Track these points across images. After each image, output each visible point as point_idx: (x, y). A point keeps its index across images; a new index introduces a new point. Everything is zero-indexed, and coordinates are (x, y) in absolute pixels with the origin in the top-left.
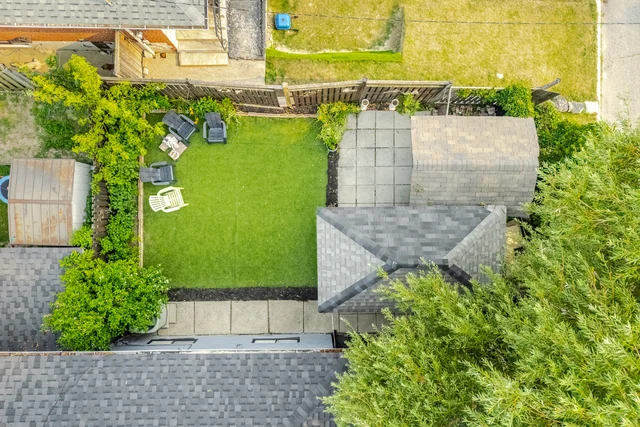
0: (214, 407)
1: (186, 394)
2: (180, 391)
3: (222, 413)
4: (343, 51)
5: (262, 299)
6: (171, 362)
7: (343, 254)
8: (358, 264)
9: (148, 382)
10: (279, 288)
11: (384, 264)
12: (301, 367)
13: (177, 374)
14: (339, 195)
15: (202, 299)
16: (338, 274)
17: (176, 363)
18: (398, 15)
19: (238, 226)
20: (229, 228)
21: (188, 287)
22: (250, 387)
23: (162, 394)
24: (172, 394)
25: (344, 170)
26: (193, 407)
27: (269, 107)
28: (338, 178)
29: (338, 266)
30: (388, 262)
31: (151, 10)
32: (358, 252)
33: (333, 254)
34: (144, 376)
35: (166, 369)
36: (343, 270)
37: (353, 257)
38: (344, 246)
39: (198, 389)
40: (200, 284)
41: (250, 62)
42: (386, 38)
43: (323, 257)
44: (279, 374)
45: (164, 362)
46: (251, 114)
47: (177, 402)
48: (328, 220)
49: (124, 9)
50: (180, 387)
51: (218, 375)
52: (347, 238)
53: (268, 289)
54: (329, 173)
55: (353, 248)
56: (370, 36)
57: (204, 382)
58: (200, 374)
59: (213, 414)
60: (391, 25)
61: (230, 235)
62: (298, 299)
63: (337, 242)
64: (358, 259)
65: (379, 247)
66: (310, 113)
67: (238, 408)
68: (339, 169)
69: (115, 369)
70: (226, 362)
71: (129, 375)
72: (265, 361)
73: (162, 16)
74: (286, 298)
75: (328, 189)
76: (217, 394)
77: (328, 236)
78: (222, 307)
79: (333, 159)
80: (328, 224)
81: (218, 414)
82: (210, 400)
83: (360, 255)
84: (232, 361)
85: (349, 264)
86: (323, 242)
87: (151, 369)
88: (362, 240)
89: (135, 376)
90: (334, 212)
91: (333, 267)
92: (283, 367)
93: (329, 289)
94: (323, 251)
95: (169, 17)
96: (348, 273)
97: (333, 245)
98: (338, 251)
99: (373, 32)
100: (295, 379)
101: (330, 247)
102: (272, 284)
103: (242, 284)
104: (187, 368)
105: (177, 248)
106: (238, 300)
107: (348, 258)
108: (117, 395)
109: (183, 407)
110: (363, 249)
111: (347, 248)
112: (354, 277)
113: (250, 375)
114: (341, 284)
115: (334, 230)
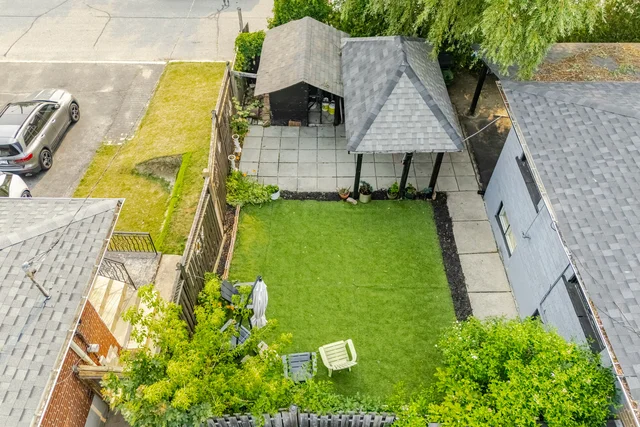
0: (614, 171)
1: (611, 201)
2: (610, 208)
3: (618, 162)
4: (166, 215)
5: (458, 260)
6: (574, 228)
7: (397, 119)
8: (407, 102)
9: (615, 246)
10: (442, 244)
11: (404, 74)
12: (532, 114)
13: (588, 216)
14: (327, 191)
16: (419, 125)
17: (572, 222)
19: (369, 285)
20: (373, 294)
22: (573, 146)
23: (624, 227)
24: (618, 215)
25: (300, 187)
26: (626, 191)
27: (221, 250)
28: (309, 191)
29: (410, 125)
30: (403, 69)
32: (395, 102)
33: (398, 131)
34: (607, 253)
35: (587, 231)
36: (414, 118)
37: (400, 107)
38: (389, 119)
39: (598, 191)
41: (161, 270)
42: (163, 180)
43: (402, 142)
44: (547, 128)
45: (578, 236)
46: (227, 266)
47: (626, 208)
48: (361, 136)
51: (570, 176)
52: (380, 114)
53: (444, 254)
54: (304, 199)
55: (391, 107)
56: (156, 193)
57: (586, 188)
58: (578, 194)
59: (623, 170)
60: (150, 176)
61: (381, 294)
62: (451, 226)
63: (385, 125)
64: (402, 101)
65: (388, 82)
66: (234, 213)
67: (604, 150)
68: (299, 191)
69: (613, 293)
70: (550, 175)
71: (615, 272)
76: (596, 172)
77: (379, 137)
79: (288, 195)
80: (366, 137)
81: (620, 165)
82: (607, 176)
83: (398, 99)
84: (548, 168)
86: (386, 143)
87: (593, 247)
88: (382, 98)
89: (612, 265)
90: (352, 134)
91: (412, 131)
92: (538, 127)
93: (438, 136)
94: (396, 143)
95: (93, 233)
96: (418, 113)
97: (388, 131)
98: (395, 125)
99: (152, 191)
100: (548, 115)
101: (390, 134)
102: (437, 249)
103: (443, 279)
104: (575, 210)
105: (406, 360)
106: (464, 285)
109: (629, 200)
110: (391, 97)
111: (391, 114)
112: (421, 107)
113: (557, 149)
114: (429, 122)
115: (373, 129)
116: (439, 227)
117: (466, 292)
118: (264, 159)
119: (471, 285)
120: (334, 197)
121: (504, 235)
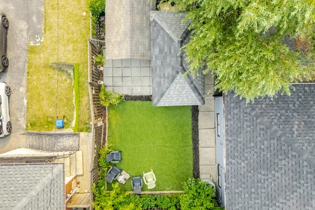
0: (252, 156)
1: (246, 170)
2: (244, 173)
3: (255, 152)
4: (74, 94)
5: (198, 132)
6: (230, 178)
7: (175, 93)
8: (181, 85)
9: (240, 189)
10: (193, 123)
11: (180, 73)
12: (232, 113)
13: (236, 174)
14: (146, 95)
15: (198, 161)
16: (185, 95)
17: (230, 175)
18: (55, 66)
19: (162, 144)
20: (163, 149)
21: (192, 169)
22: (242, 139)
23: (246, 182)
24: (246, 177)
25: (133, 92)
26: (252, 167)
27: (103, 130)
28: (137, 95)
29: (182, 95)
30: (179, 70)
31: (56, 191)
32: (175, 86)
33: (176, 98)
34: (237, 191)
35: (234, 180)
36: (183, 93)
37: (177, 88)
38: (172, 93)
39: (243, 164)
40: (191, 163)
41: (81, 140)
42: (67, 72)
43: (177, 103)
44: (235, 125)
45: (230, 181)
47: (249, 174)
48: (159, 101)
49: (55, 204)
50: (242, 173)
51: (236, 154)
52: (168, 91)
53: (193, 129)
54: (135, 100)
55: (173, 88)
57: (239, 161)
58: (236, 163)
59: (255, 157)
60: (60, 69)
61: (166, 148)
62: (198, 114)
63: (170, 96)
64: (178, 85)
65: (172, 75)
66: (105, 109)
67: (252, 144)
68: (133, 95)
69: (233, 205)
70: (230, 150)
71: (237, 198)
72: (229, 131)
73: (59, 185)
74: (197, 120)
75: (143, 100)
76: (246, 155)
77: (167, 101)
78: (202, 151)
79: (128, 98)
80: (161, 101)
81: (255, 154)
82: (249, 158)
83: (176, 84)
84: (229, 148)
85: (181, 90)
86: (170, 103)
87: (233, 187)
88: (169, 84)
89: (237, 195)
90: (155, 97)
91: (182, 98)
92: (232, 122)
93: (193, 100)
95: (59, 182)
96: (185, 90)
97: (171, 98)
98: (174, 96)
99: (64, 79)
100: (238, 116)
101: (172, 99)
102: (190, 127)
103: (191, 142)
104: (233, 170)
106: (198, 144)
107: (177, 91)
108: (246, 204)
109: (252, 171)
110: (173, 83)
111: (173, 91)
112: (187, 88)
113: (236, 138)
114: (190, 94)
115: (164, 97)
116: (193, 115)
117: (198, 147)
118: (115, 75)
119: (201, 144)
120: (149, 99)
121: (218, 125)
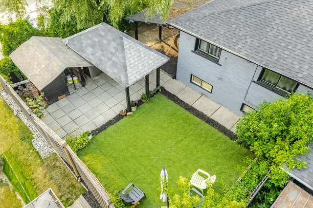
0: (246, 31)
1: (256, 41)
3: (243, 27)
4: (19, 197)
5: (193, 108)
6: (255, 56)
7: (136, 60)
8: (134, 50)
9: (275, 54)
10: (181, 106)
11: (124, 38)
13: (256, 50)
14: (113, 117)
15: (224, 128)
16: (146, 58)
17: (253, 55)
19: (175, 143)
20: (180, 145)
21: (228, 138)
22: (222, 30)
23: (270, 46)
24: (264, 44)
25: (97, 124)
28: (104, 123)
29: (143, 59)
30: (121, 36)
32: (129, 52)
33: (140, 65)
34: (275, 58)
35: (261, 55)
36: (143, 56)
37: (133, 54)
38: (132, 61)
39: (249, 40)
43: (146, 69)
47: (263, 40)
48: (126, 76)
50: (258, 45)
51: (234, 41)
52: (127, 61)
53: (186, 109)
55: (129, 56)
57: (244, 42)
58: (243, 45)
59: (248, 29)
61: (183, 142)
62: (177, 97)
63: (133, 65)
64: (132, 50)
65: (118, 45)
67: (234, 26)
68: (99, 127)
69: (292, 69)
71: (284, 62)
72: (207, 36)
74: (182, 101)
75: (115, 122)
76: (240, 34)
77: (134, 72)
78: (215, 117)
79: (95, 133)
80: (129, 75)
81: (245, 28)
82: (245, 34)
84: (224, 43)
85: (138, 54)
86: (139, 73)
87: (269, 59)
88: (122, 53)
89: (281, 61)
90: (120, 77)
91: (146, 61)
92: (202, 31)
93: (157, 59)
94: (143, 71)
96: (142, 53)
97: (136, 67)
98: (137, 63)
100: (200, 24)
101: (138, 68)
104: (249, 51)
105: (219, 159)
107: (135, 56)
108: (297, 57)
109: (261, 37)
110: (126, 51)
111: (131, 59)
112: (141, 49)
113: (219, 34)
114: (149, 54)
115: (129, 70)
116: (174, 100)
117: (208, 117)
118: (63, 125)
119: (208, 113)
120: (119, 117)
121: (201, 87)
